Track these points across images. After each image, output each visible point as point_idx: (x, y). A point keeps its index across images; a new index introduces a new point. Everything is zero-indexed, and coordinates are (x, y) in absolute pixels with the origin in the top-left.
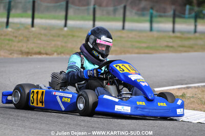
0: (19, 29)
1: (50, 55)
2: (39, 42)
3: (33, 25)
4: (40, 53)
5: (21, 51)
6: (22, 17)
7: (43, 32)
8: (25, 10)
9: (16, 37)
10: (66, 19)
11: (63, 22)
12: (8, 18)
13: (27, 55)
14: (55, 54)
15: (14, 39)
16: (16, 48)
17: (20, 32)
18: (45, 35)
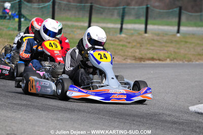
0: (132, 35)
1: (163, 61)
2: (152, 48)
3: (146, 32)
4: (153, 59)
5: (134, 57)
6: (135, 23)
7: (156, 38)
8: (138, 17)
9: (129, 43)
10: (179, 25)
11: (176, 28)
12: (122, 24)
13: (141, 61)
14: (168, 59)
15: (127, 44)
16: (130, 54)
17: (133, 38)
18: (158, 41)
